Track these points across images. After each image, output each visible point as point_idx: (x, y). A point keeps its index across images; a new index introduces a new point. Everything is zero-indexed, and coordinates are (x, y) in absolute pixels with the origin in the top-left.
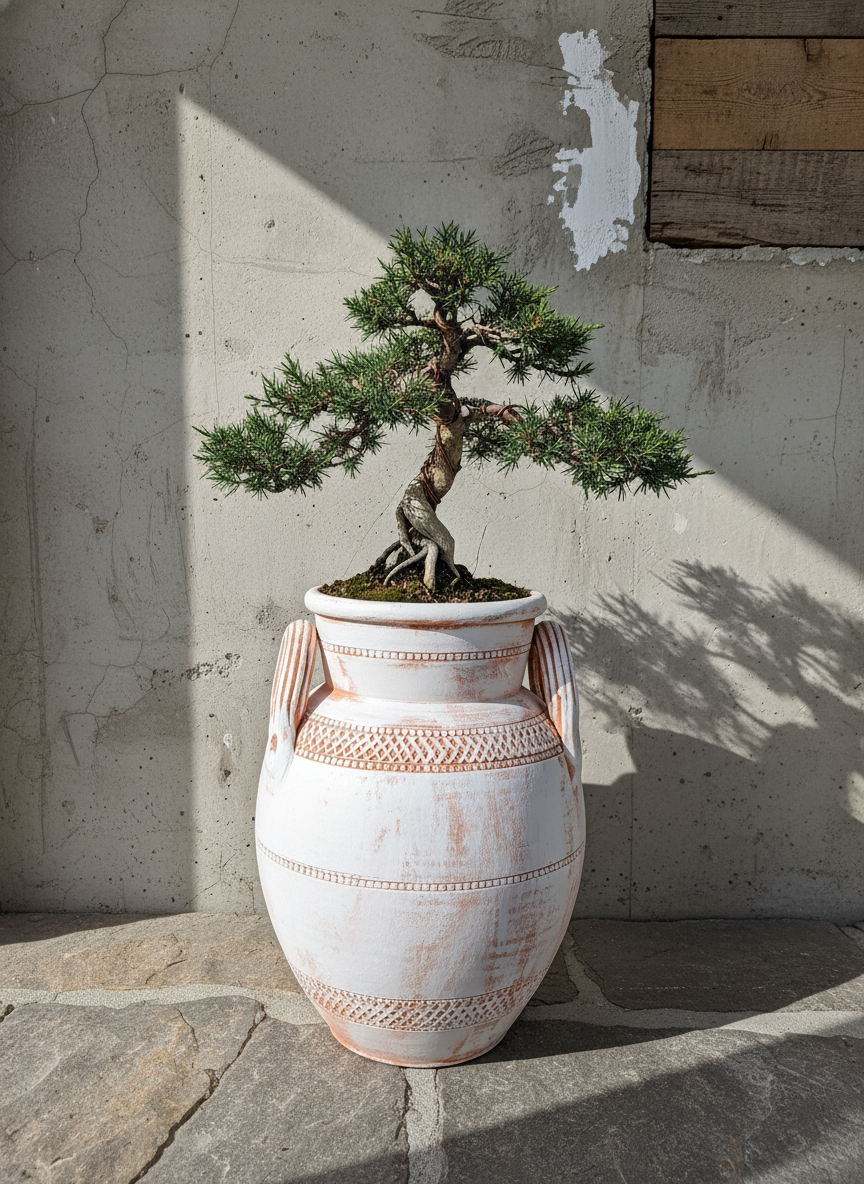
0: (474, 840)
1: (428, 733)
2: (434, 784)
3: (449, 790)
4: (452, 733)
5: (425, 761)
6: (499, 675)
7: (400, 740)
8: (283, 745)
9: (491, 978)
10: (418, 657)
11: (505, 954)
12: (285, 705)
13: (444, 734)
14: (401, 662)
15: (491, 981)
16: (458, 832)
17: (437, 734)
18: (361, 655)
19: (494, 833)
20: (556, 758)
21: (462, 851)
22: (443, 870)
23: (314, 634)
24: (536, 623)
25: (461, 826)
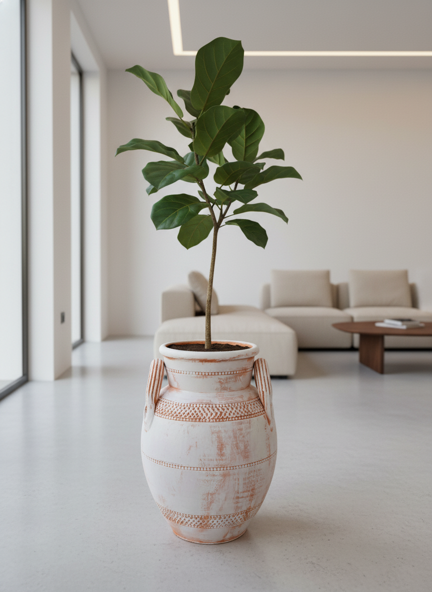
0: (227, 451)
1: (207, 406)
2: (211, 427)
3: (217, 429)
4: (218, 406)
5: (207, 418)
6: (238, 381)
7: (196, 409)
8: (150, 411)
9: (237, 506)
10: (203, 374)
11: (243, 497)
12: (150, 394)
13: (214, 406)
14: (196, 376)
15: (237, 508)
16: (221, 447)
17: (211, 406)
18: (181, 373)
19: (236, 448)
20: (263, 415)
21: (222, 455)
22: (215, 463)
23: (163, 364)
24: (255, 359)
25: (222, 445)
